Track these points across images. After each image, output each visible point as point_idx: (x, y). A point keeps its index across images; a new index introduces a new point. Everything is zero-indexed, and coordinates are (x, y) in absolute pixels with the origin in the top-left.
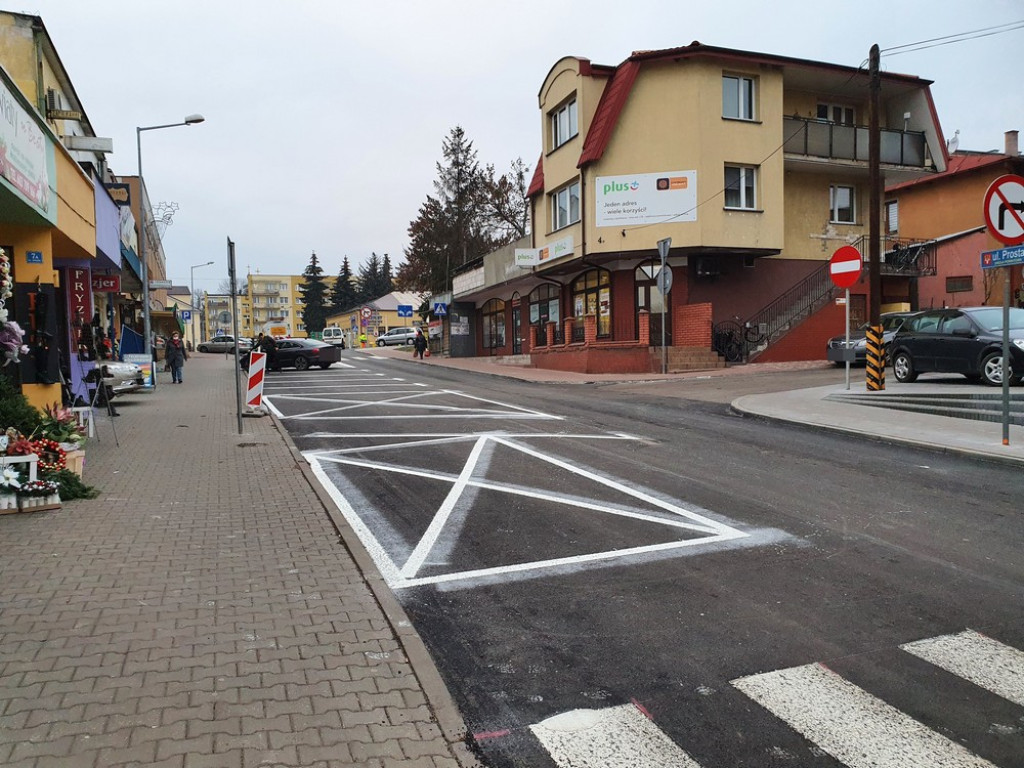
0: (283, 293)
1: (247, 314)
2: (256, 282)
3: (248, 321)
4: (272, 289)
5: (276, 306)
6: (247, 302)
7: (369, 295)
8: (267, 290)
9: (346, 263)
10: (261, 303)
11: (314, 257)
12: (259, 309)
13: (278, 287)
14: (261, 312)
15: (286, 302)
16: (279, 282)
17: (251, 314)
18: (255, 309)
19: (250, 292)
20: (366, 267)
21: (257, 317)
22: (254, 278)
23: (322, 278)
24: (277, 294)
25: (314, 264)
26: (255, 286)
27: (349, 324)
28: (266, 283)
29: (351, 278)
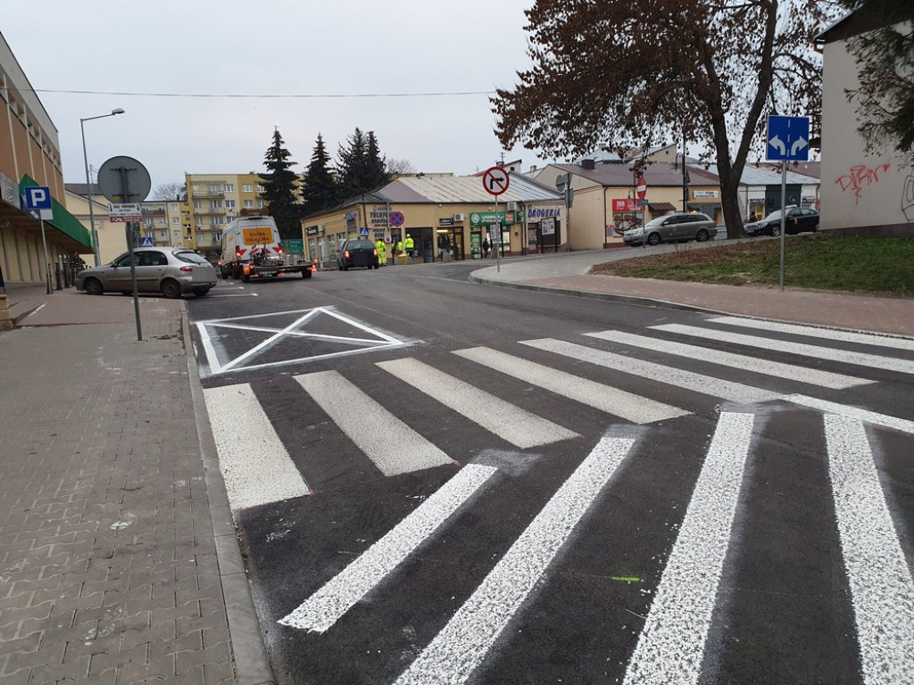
0: (228, 196)
1: (188, 222)
2: (196, 183)
3: (189, 230)
4: (215, 190)
5: (221, 211)
6: (187, 208)
7: (354, 186)
8: (210, 192)
9: (320, 143)
10: (204, 209)
11: (277, 136)
12: (201, 216)
13: (222, 189)
14: (204, 218)
15: (233, 205)
16: (224, 183)
17: (192, 222)
18: (196, 215)
19: (190, 197)
20: (348, 148)
21: (199, 225)
22: (193, 179)
23: (290, 164)
24: (221, 197)
25: (278, 145)
26: (195, 188)
27: (343, 227)
28: (209, 184)
29: (328, 164)
